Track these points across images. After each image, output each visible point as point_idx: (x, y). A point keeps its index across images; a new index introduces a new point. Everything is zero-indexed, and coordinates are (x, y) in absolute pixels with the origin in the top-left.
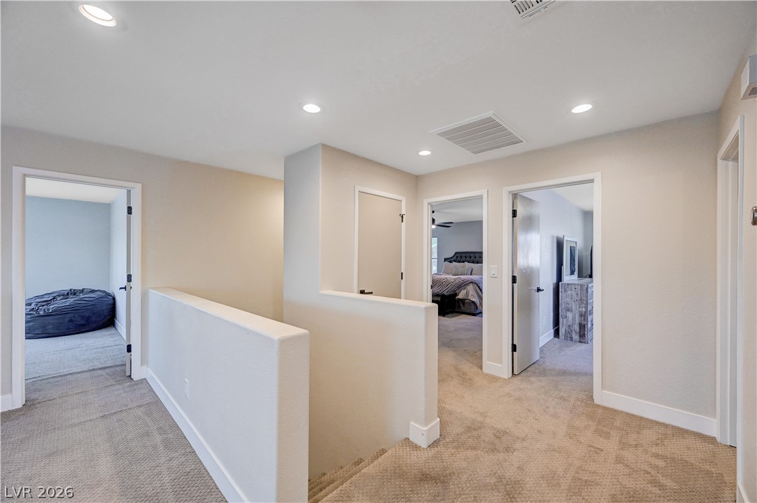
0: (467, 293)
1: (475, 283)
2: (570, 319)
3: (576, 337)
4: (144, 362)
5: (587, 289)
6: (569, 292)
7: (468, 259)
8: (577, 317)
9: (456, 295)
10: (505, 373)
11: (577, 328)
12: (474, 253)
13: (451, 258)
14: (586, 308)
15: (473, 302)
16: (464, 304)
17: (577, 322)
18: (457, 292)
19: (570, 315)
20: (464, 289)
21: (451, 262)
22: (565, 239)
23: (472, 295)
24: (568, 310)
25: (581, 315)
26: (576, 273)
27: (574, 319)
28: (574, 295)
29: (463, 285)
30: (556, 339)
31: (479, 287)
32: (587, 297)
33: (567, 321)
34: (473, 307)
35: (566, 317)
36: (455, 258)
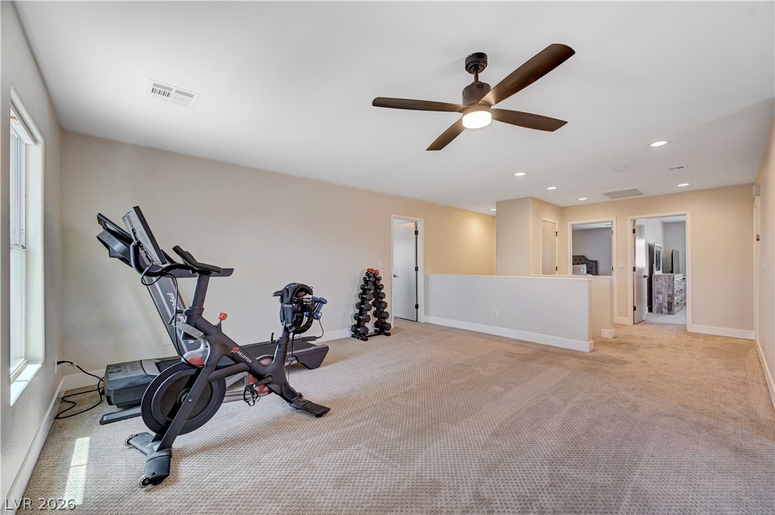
2: (660, 299)
3: (665, 311)
4: (427, 313)
5: (673, 278)
6: (660, 281)
8: (666, 297)
10: (630, 322)
11: (666, 305)
14: (673, 291)
17: (666, 300)
19: (661, 297)
22: (656, 245)
24: (659, 293)
25: (669, 296)
26: (661, 269)
27: (663, 299)
28: (664, 282)
30: (651, 313)
32: (673, 284)
33: (659, 300)
35: (658, 298)
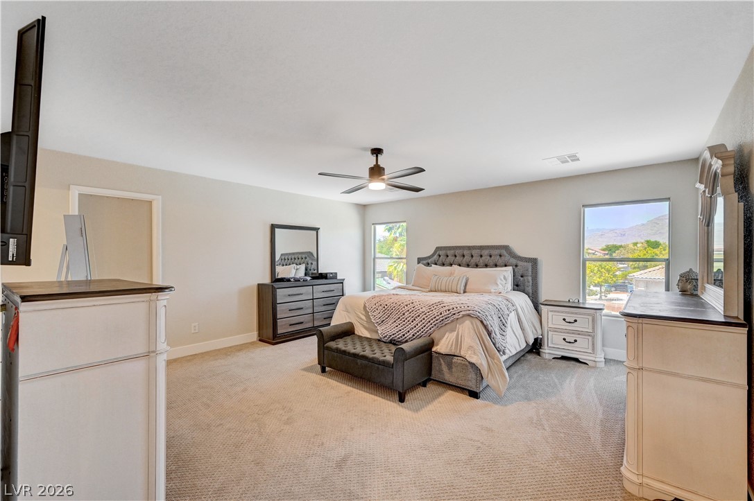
0: (458, 342)
1: (477, 318)
7: (459, 259)
9: (432, 343)
12: (469, 248)
13: (429, 257)
15: (473, 365)
16: (450, 366)
18: (435, 336)
20: (452, 331)
21: (428, 264)
23: (470, 347)
29: (449, 319)
31: (486, 327)
34: (472, 375)
36: (436, 257)
